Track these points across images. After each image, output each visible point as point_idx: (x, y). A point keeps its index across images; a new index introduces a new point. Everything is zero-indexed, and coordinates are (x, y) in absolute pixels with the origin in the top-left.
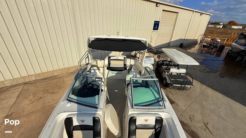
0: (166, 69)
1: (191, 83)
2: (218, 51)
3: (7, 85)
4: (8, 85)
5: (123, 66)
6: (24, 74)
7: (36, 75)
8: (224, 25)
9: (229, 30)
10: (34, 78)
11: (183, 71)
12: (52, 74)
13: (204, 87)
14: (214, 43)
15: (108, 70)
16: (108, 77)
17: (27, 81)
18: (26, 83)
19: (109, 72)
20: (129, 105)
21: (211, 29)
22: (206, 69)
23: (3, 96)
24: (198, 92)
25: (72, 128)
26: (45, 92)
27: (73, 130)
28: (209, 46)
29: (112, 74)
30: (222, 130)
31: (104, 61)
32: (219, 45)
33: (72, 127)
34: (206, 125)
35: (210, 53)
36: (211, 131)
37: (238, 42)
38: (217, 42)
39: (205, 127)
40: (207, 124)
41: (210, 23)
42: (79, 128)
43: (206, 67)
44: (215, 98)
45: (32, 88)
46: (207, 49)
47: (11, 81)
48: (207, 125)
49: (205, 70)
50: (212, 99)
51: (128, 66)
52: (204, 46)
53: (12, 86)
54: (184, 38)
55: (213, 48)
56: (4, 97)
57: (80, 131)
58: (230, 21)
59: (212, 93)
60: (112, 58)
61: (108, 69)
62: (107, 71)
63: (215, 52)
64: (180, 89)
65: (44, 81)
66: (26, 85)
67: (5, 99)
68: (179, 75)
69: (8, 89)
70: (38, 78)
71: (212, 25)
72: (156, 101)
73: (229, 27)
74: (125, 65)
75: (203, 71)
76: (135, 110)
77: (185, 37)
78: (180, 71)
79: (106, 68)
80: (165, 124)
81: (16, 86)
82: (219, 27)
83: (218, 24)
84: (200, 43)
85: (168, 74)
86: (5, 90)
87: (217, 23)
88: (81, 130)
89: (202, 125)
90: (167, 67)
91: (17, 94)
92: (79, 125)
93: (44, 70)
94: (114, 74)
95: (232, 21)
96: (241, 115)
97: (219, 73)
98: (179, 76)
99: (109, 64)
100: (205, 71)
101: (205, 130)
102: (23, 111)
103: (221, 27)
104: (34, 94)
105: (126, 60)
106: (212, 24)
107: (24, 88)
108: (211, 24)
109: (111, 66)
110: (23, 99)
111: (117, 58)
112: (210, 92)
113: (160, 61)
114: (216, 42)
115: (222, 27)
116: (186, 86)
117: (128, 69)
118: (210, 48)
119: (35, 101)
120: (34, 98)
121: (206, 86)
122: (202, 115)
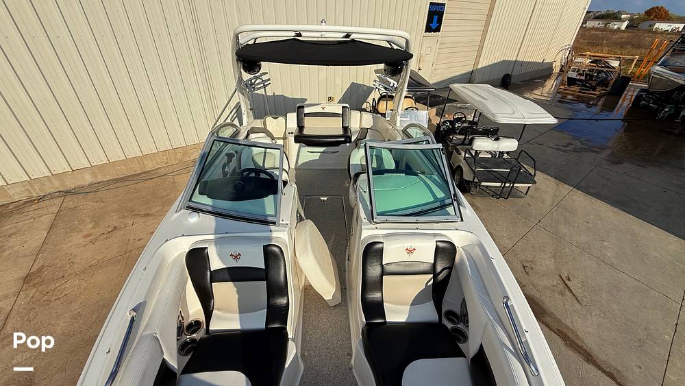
0: (463, 143)
1: (529, 179)
2: (609, 94)
3: (15, 198)
4: (17, 198)
5: (341, 132)
6: (60, 167)
7: (92, 169)
8: (631, 20)
9: (646, 35)
10: (88, 179)
11: (509, 145)
12: (138, 165)
13: (565, 189)
14: (599, 72)
15: (299, 144)
16: (299, 164)
17: (70, 185)
18: (68, 193)
19: (302, 148)
20: (363, 214)
21: (594, 34)
22: (572, 144)
23: (8, 227)
24: (549, 202)
25: (209, 275)
26: (126, 214)
27: (212, 281)
28: (586, 81)
29: (311, 154)
30: (606, 291)
31: (286, 122)
32: (614, 77)
33: (209, 273)
34: (565, 281)
35: (586, 101)
36: (578, 295)
37: (671, 63)
38: (609, 68)
39: (562, 286)
40: (569, 280)
41: (590, 16)
42: (227, 276)
43: (573, 139)
44: (592, 217)
45: (87, 205)
46: (578, 90)
47: (27, 187)
48: (567, 282)
49: (571, 146)
50: (585, 220)
51: (355, 132)
52: (571, 82)
53: (31, 202)
54: (514, 59)
55: (596, 86)
56: (11, 228)
57: (231, 284)
58: (652, 9)
59: (586, 203)
60: (307, 110)
61: (297, 140)
62: (294, 147)
63: (600, 97)
64: (499, 194)
65: (120, 184)
66: (68, 198)
67: (15, 233)
68: (498, 158)
69: (19, 207)
70: (100, 178)
71: (597, 23)
72: (438, 204)
73: (645, 25)
74: (345, 129)
75: (563, 148)
76: (378, 225)
77: (519, 57)
78: (500, 146)
79: (293, 138)
80: (462, 260)
81: (40, 199)
82: (616, 27)
83: (615, 17)
84: (559, 75)
85: (467, 155)
86: (12, 212)
87: (613, 14)
88: (233, 280)
89: (555, 281)
90: (465, 138)
91: (46, 220)
92: (225, 267)
93: (117, 155)
94: (316, 156)
95: (657, 7)
96: (658, 255)
97: (608, 152)
98: (499, 160)
99: (301, 128)
100: (570, 148)
101: (562, 294)
102: (70, 261)
103: (624, 26)
104: (96, 220)
105: (350, 114)
106: (597, 18)
107: (64, 205)
108: (594, 18)
109: (306, 132)
110: (67, 233)
111: (323, 109)
112: (580, 201)
113: (445, 122)
114: (605, 70)
115: (627, 27)
116: (516, 185)
117: (353, 139)
118: (587, 87)
119: (101, 237)
120: (97, 229)
121: (572, 186)
122: (555, 258)
